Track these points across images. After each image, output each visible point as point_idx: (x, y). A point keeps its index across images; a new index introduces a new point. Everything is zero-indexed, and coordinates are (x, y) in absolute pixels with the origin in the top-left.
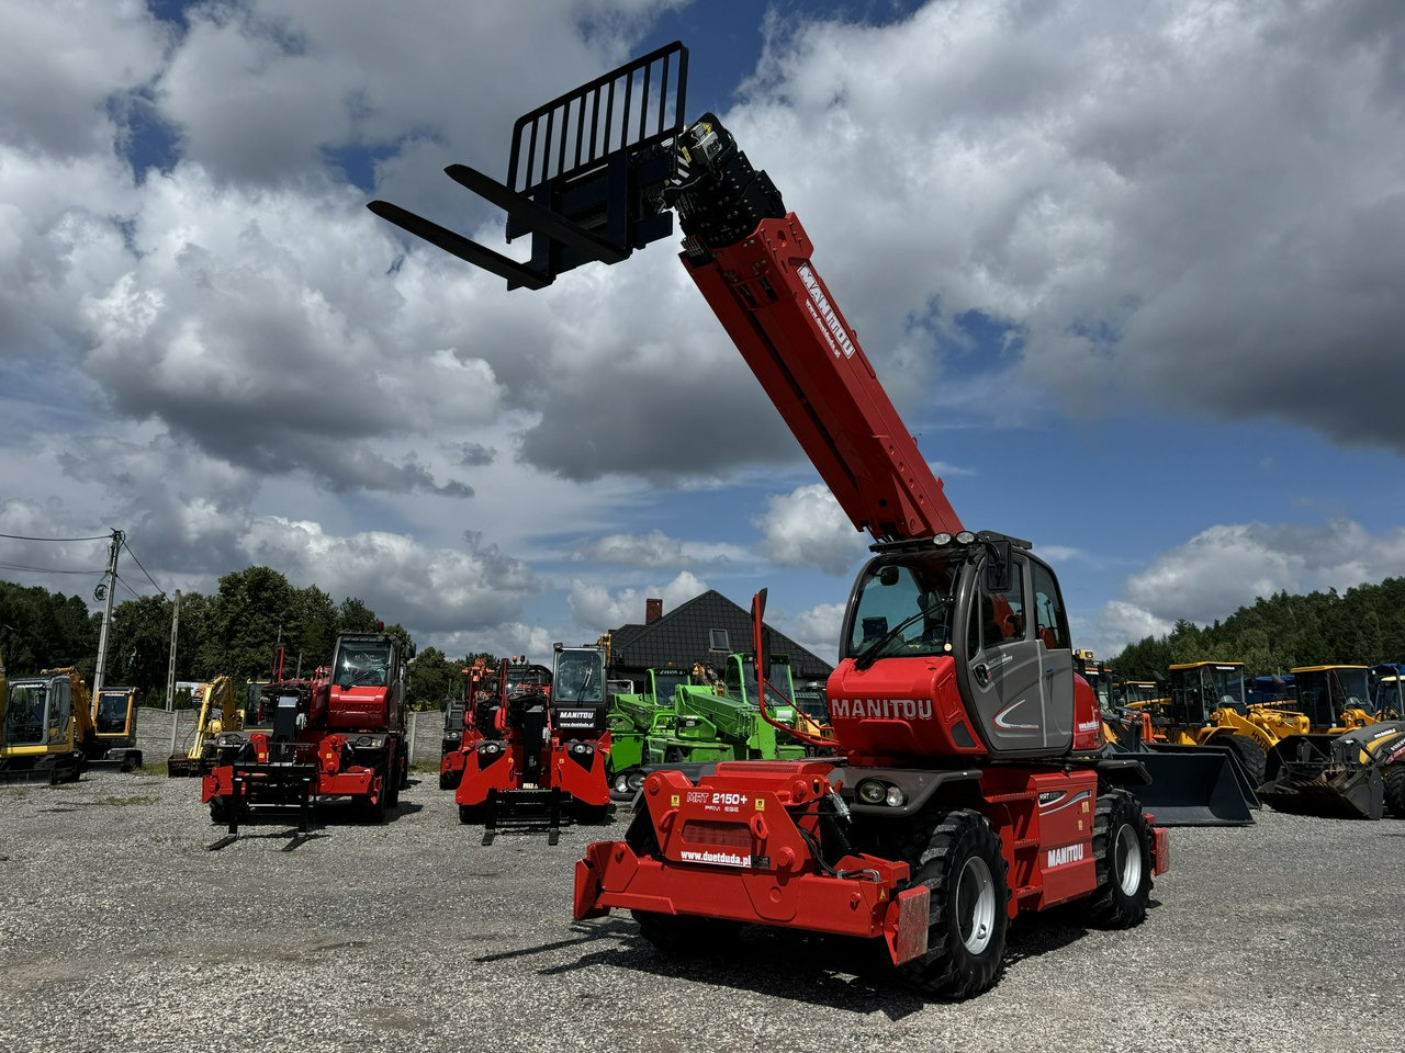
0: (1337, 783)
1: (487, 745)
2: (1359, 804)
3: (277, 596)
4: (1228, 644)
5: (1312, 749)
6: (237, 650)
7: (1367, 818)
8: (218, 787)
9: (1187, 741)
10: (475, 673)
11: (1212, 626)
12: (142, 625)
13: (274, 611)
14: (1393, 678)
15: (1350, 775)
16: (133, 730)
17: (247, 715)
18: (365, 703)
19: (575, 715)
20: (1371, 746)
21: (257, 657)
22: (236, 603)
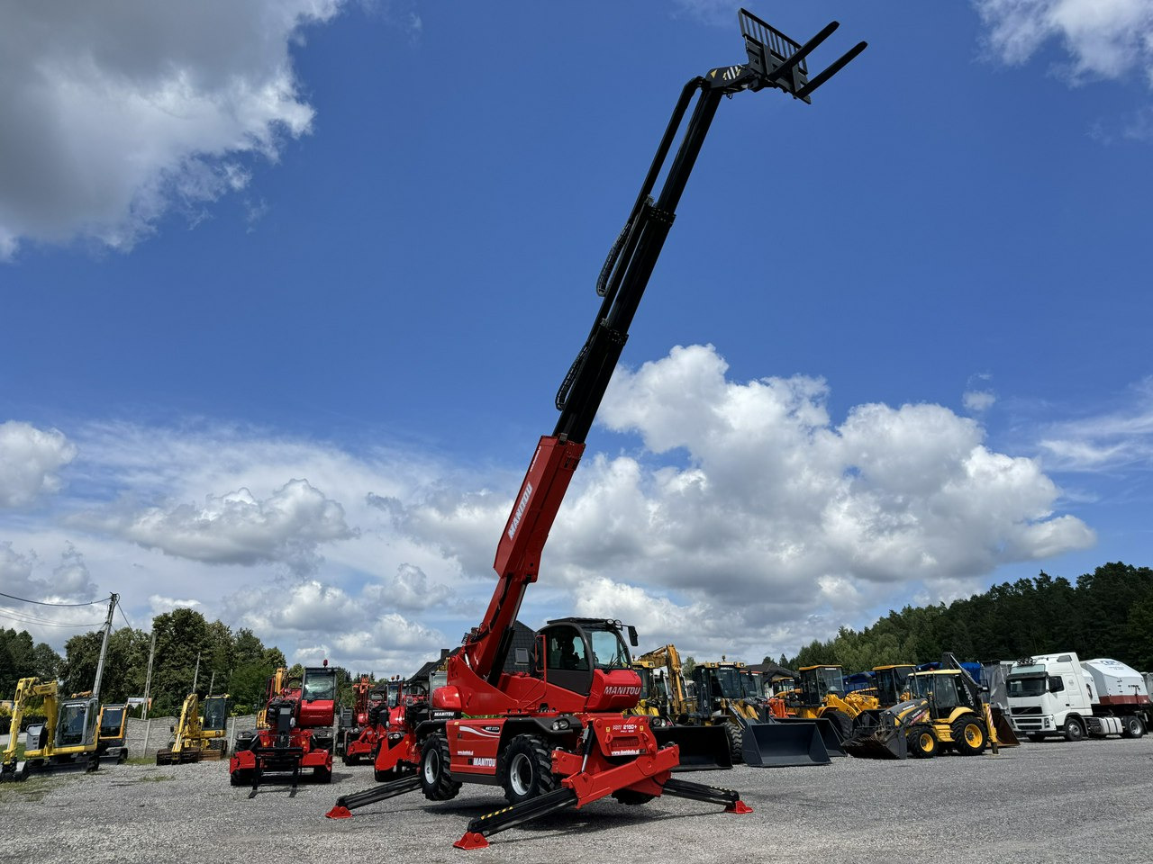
0: (881, 738)
1: (393, 734)
2: (894, 750)
3: (196, 630)
4: (871, 644)
5: (871, 720)
6: (164, 672)
7: (898, 758)
8: (239, 763)
9: (811, 715)
10: (363, 687)
11: (863, 631)
12: (88, 654)
13: (193, 641)
14: (912, 674)
15: (888, 733)
16: (124, 735)
17: (205, 720)
18: (323, 710)
19: (443, 714)
20: (901, 715)
21: (179, 676)
22: (166, 636)
